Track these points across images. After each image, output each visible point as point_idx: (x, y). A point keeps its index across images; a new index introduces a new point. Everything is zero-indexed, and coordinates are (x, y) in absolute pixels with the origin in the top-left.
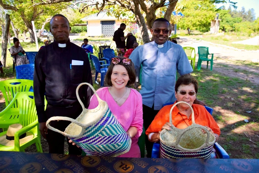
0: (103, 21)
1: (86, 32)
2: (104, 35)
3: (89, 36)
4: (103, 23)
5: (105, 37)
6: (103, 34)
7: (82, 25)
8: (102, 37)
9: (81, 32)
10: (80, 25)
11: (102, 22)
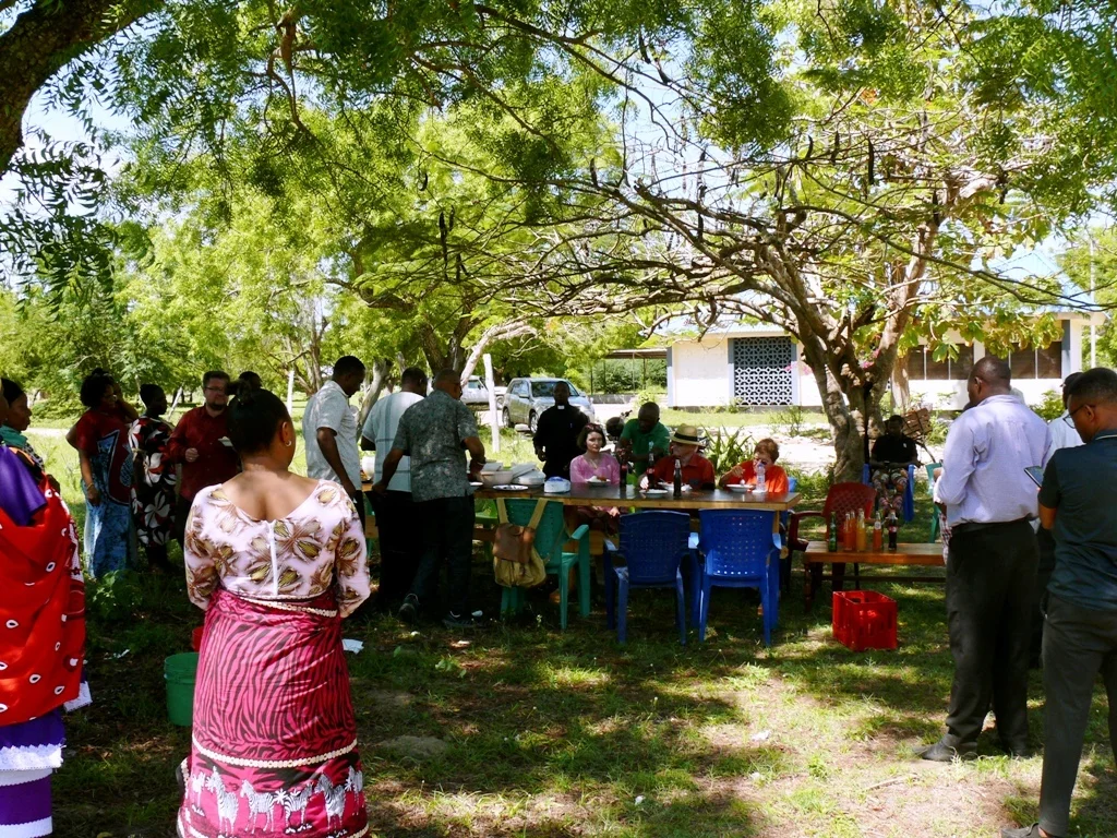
0: (739, 339)
1: (661, 390)
2: (745, 401)
3: (676, 408)
4: (739, 345)
5: (746, 410)
6: (739, 396)
7: (645, 356)
8: (735, 412)
9: (636, 386)
10: (637, 356)
11: (736, 343)
